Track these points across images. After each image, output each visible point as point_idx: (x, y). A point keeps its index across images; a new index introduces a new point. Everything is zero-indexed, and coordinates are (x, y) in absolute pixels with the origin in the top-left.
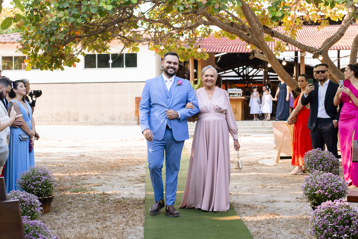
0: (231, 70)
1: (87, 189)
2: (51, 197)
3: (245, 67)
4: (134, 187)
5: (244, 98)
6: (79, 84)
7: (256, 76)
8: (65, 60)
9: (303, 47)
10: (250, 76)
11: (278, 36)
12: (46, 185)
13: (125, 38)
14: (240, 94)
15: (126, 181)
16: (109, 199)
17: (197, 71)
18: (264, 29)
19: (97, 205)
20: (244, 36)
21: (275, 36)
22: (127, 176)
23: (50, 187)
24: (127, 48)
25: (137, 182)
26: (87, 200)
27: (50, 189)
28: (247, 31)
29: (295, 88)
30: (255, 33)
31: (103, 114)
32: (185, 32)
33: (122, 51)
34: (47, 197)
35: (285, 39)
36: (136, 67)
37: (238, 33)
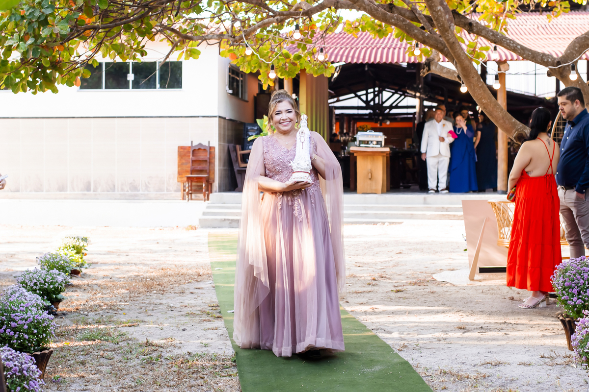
0: (353, 95)
1: (111, 334)
2: (47, 352)
3: (377, 89)
4: (205, 330)
5: (387, 149)
6: (69, 120)
7: (397, 107)
8: (61, 73)
9: (530, 53)
10: (386, 108)
11: (481, 32)
12: (37, 328)
13: (173, 30)
14: (381, 142)
15: (182, 315)
16: (160, 356)
17: (299, 97)
18: (454, 18)
19: (138, 367)
20: (416, 31)
21: (475, 31)
22: (182, 304)
23: (44, 332)
24: (176, 50)
25: (205, 317)
26: (116, 357)
27: (46, 337)
28: (421, 21)
29: (515, 135)
30: (439, 25)
32: (289, 22)
33: (168, 56)
34: (39, 353)
35: (495, 37)
36: (181, 87)
37: (405, 24)
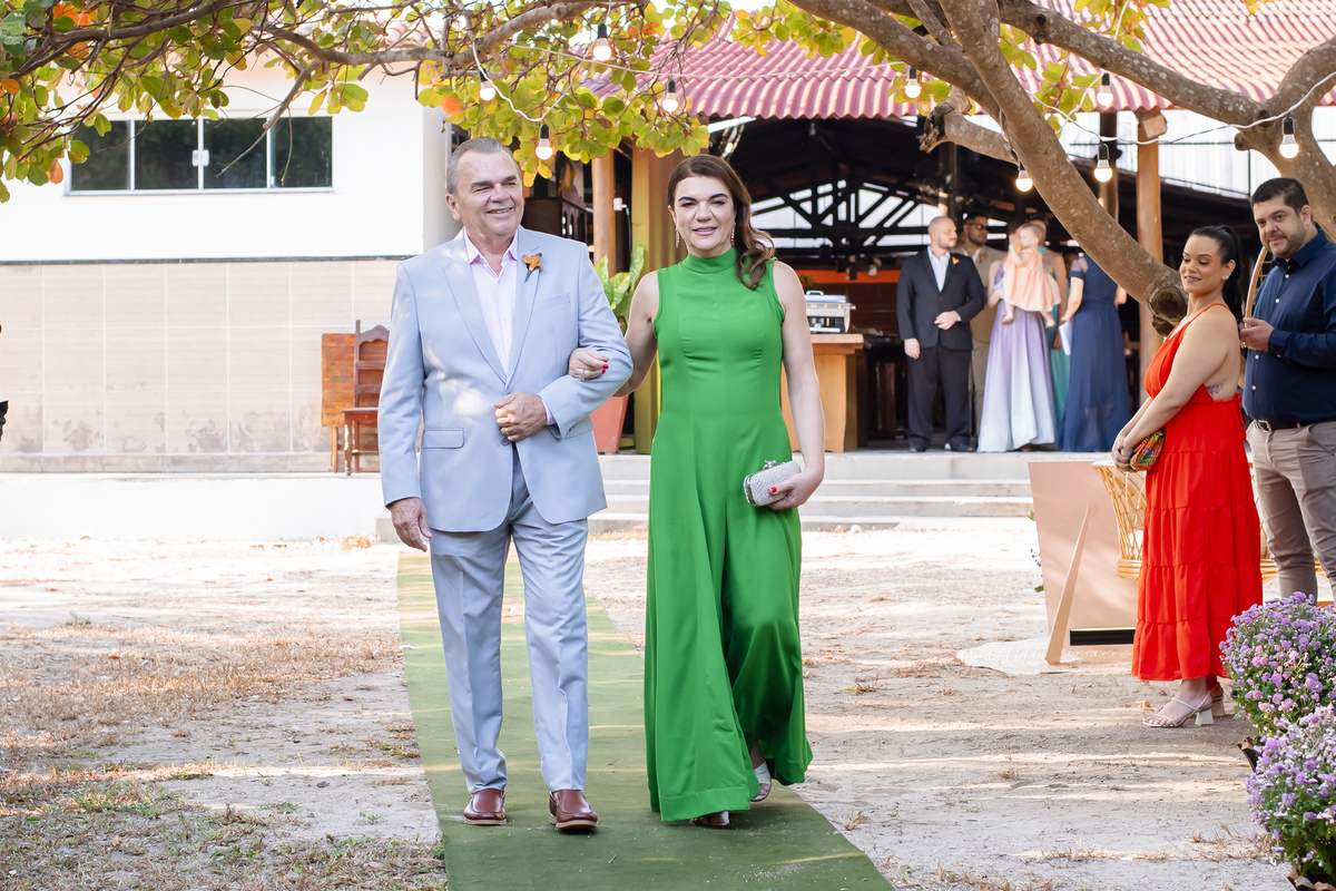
0: (779, 201)
1: (141, 796)
3: (842, 184)
4: (374, 785)
5: (858, 339)
6: (44, 268)
7: (895, 230)
8: (15, 152)
9: (1191, 92)
10: (869, 232)
11: (1067, 39)
13: (299, 39)
14: (842, 319)
15: (321, 753)
16: (259, 847)
17: (630, 207)
21: (1051, 36)
22: (322, 727)
24: (307, 90)
25: (377, 754)
28: (917, 13)
29: (1152, 297)
30: (960, 23)
31: (162, 414)
32: (593, 16)
33: (285, 104)
35: (1103, 51)
36: (329, 184)
37: (875, 22)
